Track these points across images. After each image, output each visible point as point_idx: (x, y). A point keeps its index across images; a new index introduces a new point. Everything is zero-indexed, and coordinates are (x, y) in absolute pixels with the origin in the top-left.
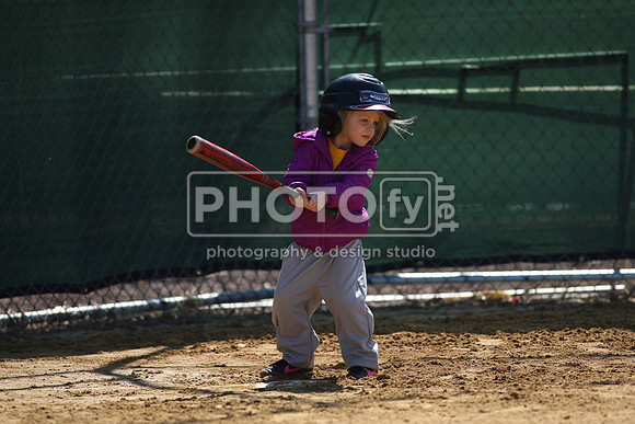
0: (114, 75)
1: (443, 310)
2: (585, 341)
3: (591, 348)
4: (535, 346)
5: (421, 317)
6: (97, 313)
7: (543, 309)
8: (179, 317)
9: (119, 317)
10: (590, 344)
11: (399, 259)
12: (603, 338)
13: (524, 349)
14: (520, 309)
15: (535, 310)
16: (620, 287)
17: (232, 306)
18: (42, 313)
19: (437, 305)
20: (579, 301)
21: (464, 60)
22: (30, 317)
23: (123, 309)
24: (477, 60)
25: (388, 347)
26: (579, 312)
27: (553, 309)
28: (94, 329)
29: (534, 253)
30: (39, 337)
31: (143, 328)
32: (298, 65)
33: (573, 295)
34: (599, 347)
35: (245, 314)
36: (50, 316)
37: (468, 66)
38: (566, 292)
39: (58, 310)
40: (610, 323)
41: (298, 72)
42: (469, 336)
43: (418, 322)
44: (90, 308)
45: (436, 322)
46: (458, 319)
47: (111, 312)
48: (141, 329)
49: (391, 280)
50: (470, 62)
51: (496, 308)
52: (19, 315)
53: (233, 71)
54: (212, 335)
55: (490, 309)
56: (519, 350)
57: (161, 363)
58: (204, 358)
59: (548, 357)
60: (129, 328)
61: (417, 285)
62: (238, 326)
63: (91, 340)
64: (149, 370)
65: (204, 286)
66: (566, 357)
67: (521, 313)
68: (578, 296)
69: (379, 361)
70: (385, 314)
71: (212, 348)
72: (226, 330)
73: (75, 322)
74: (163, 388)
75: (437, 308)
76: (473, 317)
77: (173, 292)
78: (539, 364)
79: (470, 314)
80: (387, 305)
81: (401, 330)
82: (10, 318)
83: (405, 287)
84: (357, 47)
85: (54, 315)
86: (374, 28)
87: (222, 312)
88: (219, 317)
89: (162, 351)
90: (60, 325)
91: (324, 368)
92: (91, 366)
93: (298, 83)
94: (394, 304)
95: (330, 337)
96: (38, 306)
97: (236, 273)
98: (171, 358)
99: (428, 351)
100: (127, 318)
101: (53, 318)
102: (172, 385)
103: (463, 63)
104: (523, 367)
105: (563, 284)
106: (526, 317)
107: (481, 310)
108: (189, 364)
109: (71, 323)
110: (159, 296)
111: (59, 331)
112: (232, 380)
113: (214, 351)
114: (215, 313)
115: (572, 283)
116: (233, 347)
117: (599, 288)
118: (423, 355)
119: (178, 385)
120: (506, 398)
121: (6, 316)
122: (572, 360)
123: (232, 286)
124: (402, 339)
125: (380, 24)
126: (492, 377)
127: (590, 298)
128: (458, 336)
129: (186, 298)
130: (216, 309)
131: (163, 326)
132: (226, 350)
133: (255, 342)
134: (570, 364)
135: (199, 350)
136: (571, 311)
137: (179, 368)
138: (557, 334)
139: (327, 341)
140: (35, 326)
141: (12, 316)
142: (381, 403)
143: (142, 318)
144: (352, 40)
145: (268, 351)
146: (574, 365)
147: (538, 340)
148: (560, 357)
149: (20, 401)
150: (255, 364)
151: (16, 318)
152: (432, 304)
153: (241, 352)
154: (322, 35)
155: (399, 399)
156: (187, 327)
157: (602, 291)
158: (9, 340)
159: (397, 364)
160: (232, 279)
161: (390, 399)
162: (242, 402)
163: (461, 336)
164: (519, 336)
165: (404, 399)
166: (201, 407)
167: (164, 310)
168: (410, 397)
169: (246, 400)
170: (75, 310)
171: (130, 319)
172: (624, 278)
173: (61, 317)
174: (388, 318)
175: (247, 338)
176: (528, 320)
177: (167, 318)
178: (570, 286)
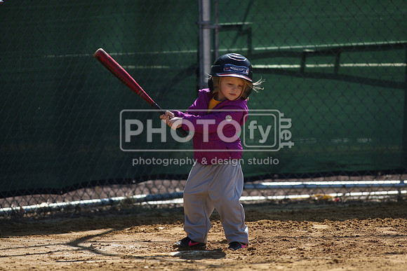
0: (80, 55)
1: (290, 207)
2: (381, 227)
3: (385, 231)
4: (349, 229)
5: (276, 211)
6: (69, 207)
7: (354, 206)
8: (121, 210)
9: (82, 210)
10: (385, 228)
11: (262, 174)
12: (393, 224)
13: (342, 231)
14: (340, 206)
15: (350, 206)
16: (404, 192)
17: (155, 203)
18: (33, 207)
19: (287, 203)
20: (378, 201)
21: (304, 46)
22: (26, 209)
23: (85, 204)
24: (313, 46)
25: (255, 229)
26: (377, 208)
27: (361, 206)
28: (67, 217)
29: (349, 170)
30: (31, 222)
31: (98, 217)
32: (198, 49)
33: (374, 197)
34: (390, 230)
35: (163, 208)
36: (38, 209)
37: (307, 50)
38: (369, 195)
39: (44, 205)
40: (397, 215)
41: (198, 53)
42: (307, 223)
43: (275, 213)
44: (64, 204)
45: (285, 214)
46: (300, 212)
47: (78, 206)
48: (97, 217)
49: (257, 187)
50: (308, 48)
51: (324, 205)
52: (19, 208)
53: (157, 52)
54: (142, 221)
55: (320, 206)
56: (339, 232)
57: (110, 239)
58: (137, 236)
59: (357, 236)
60: (89, 217)
61: (274, 190)
62: (159, 215)
63: (65, 224)
64: (102, 244)
65: (138, 190)
66: (369, 236)
67: (340, 208)
68: (377, 197)
69: (249, 239)
70: (253, 208)
71: (142, 229)
72: (151, 218)
73: (54, 213)
74: (111, 255)
75: (286, 205)
76: (310, 210)
77: (118, 194)
78: (352, 241)
79: (308, 209)
80: (254, 202)
81: (263, 219)
82: (13, 210)
83: (266, 192)
84: (237, 37)
85: (41, 208)
86: (247, 25)
87: (149, 207)
88: (147, 210)
89: (110, 232)
90: (45, 215)
91: (214, 243)
92: (65, 241)
93: (198, 61)
94: (259, 202)
95: (218, 223)
96: (30, 202)
97: (158, 182)
98: (116, 236)
99: (281, 232)
100: (88, 210)
101: (41, 210)
102: (117, 253)
103: (304, 48)
104: (342, 243)
105: (367, 190)
106: (344, 211)
107: (315, 206)
108: (128, 240)
109: (52, 213)
110: (109, 196)
111: (44, 218)
112: (155, 251)
113: (143, 231)
114: (144, 207)
115: (373, 189)
116: (156, 229)
117: (390, 192)
118: (278, 235)
119: (120, 253)
120: (331, 263)
121: (10, 209)
122: (373, 238)
123: (155, 190)
124: (264, 225)
125: (251, 23)
126: (321, 249)
127: (384, 199)
128: (300, 223)
129: (126, 198)
130: (145, 205)
131: (110, 215)
132: (151, 231)
133: (170, 226)
134: (371, 241)
135: (133, 231)
136: (372, 207)
137: (121, 243)
138: (363, 222)
139: (216, 225)
140: (29, 215)
141: (14, 209)
142: (250, 265)
143: (98, 210)
144: (233, 33)
145: (178, 232)
146: (374, 242)
147: (351, 225)
148: (365, 236)
149: (19, 263)
150: (170, 240)
151: (17, 210)
152: (283, 202)
153: (161, 232)
154: (214, 30)
155: (262, 263)
156: (126, 216)
157: (393, 195)
158: (12, 224)
159: (261, 240)
160: (155, 186)
161: (256, 263)
162: (161, 264)
163: (302, 223)
164: (339, 223)
165: (265, 263)
166: (135, 267)
167: (111, 205)
168: (269, 262)
169: (164, 263)
170: (54, 205)
171: (90, 211)
172: (406, 186)
173: (45, 209)
174: (255, 211)
175: (165, 223)
176: (345, 213)
177: (113, 211)
178: (372, 191)
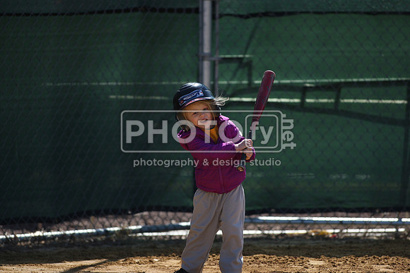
0: (78, 84)
1: (286, 242)
2: (378, 264)
3: (382, 269)
4: (346, 266)
5: (272, 245)
6: (64, 236)
7: (351, 242)
8: (116, 241)
9: (77, 240)
10: (381, 266)
11: (259, 208)
12: (389, 262)
13: (338, 268)
14: (337, 242)
15: (347, 243)
16: (401, 230)
17: (150, 234)
18: (28, 235)
19: (283, 238)
20: (375, 238)
21: (305, 81)
22: (20, 238)
23: (80, 234)
24: (313, 81)
25: (250, 264)
26: (374, 245)
27: (358, 243)
28: (61, 246)
29: (347, 206)
30: (25, 251)
31: (93, 247)
32: (198, 80)
33: (371, 234)
34: (387, 268)
35: (159, 240)
36: (33, 237)
37: (308, 85)
38: (366, 232)
39: (38, 233)
40: (394, 253)
42: (303, 259)
43: (270, 248)
44: (58, 233)
45: (282, 249)
46: (296, 247)
47: (72, 236)
48: (91, 247)
49: (254, 221)
50: (309, 83)
51: (321, 241)
52: (13, 236)
53: (155, 83)
54: (137, 253)
55: (317, 241)
56: (335, 268)
57: (104, 270)
58: (131, 268)
60: (83, 247)
61: (270, 225)
62: (154, 247)
63: (58, 253)
65: (133, 221)
67: (337, 244)
68: (374, 235)
70: (249, 242)
71: (137, 261)
72: (146, 250)
73: (49, 242)
75: (283, 240)
76: (306, 246)
77: (113, 224)
79: (305, 244)
80: (251, 236)
81: (259, 254)
82: (7, 238)
83: (263, 226)
84: (237, 70)
85: (35, 237)
86: (247, 58)
87: (144, 238)
88: (142, 241)
89: (105, 262)
90: (39, 243)
92: (58, 270)
94: (255, 236)
95: (213, 256)
97: (154, 213)
98: (110, 267)
99: (276, 267)
100: (82, 240)
101: (35, 239)
103: (305, 83)
105: (365, 227)
106: (341, 247)
107: (311, 242)
108: (122, 271)
109: (46, 242)
110: (104, 226)
111: (38, 247)
113: (138, 263)
114: (139, 239)
115: (371, 226)
116: (151, 261)
117: (388, 230)
118: (273, 270)
121: (4, 237)
123: (151, 222)
124: (260, 259)
125: (252, 56)
127: (381, 236)
128: (296, 258)
129: (121, 229)
130: (140, 236)
131: (105, 246)
132: (146, 263)
133: (165, 258)
135: (128, 262)
136: (369, 244)
138: (360, 259)
139: (211, 259)
140: (22, 244)
141: (8, 237)
143: (92, 240)
144: (234, 66)
145: (173, 264)
147: (348, 262)
150: (164, 272)
151: (11, 238)
152: (280, 237)
153: (156, 264)
154: (214, 62)
156: (121, 247)
157: (390, 232)
158: (6, 252)
160: (151, 217)
163: (298, 258)
164: (335, 259)
167: (106, 235)
170: (49, 234)
171: (85, 241)
172: (404, 224)
173: (39, 238)
174: (251, 245)
175: (160, 255)
176: (342, 249)
177: (108, 241)
178: (369, 228)
